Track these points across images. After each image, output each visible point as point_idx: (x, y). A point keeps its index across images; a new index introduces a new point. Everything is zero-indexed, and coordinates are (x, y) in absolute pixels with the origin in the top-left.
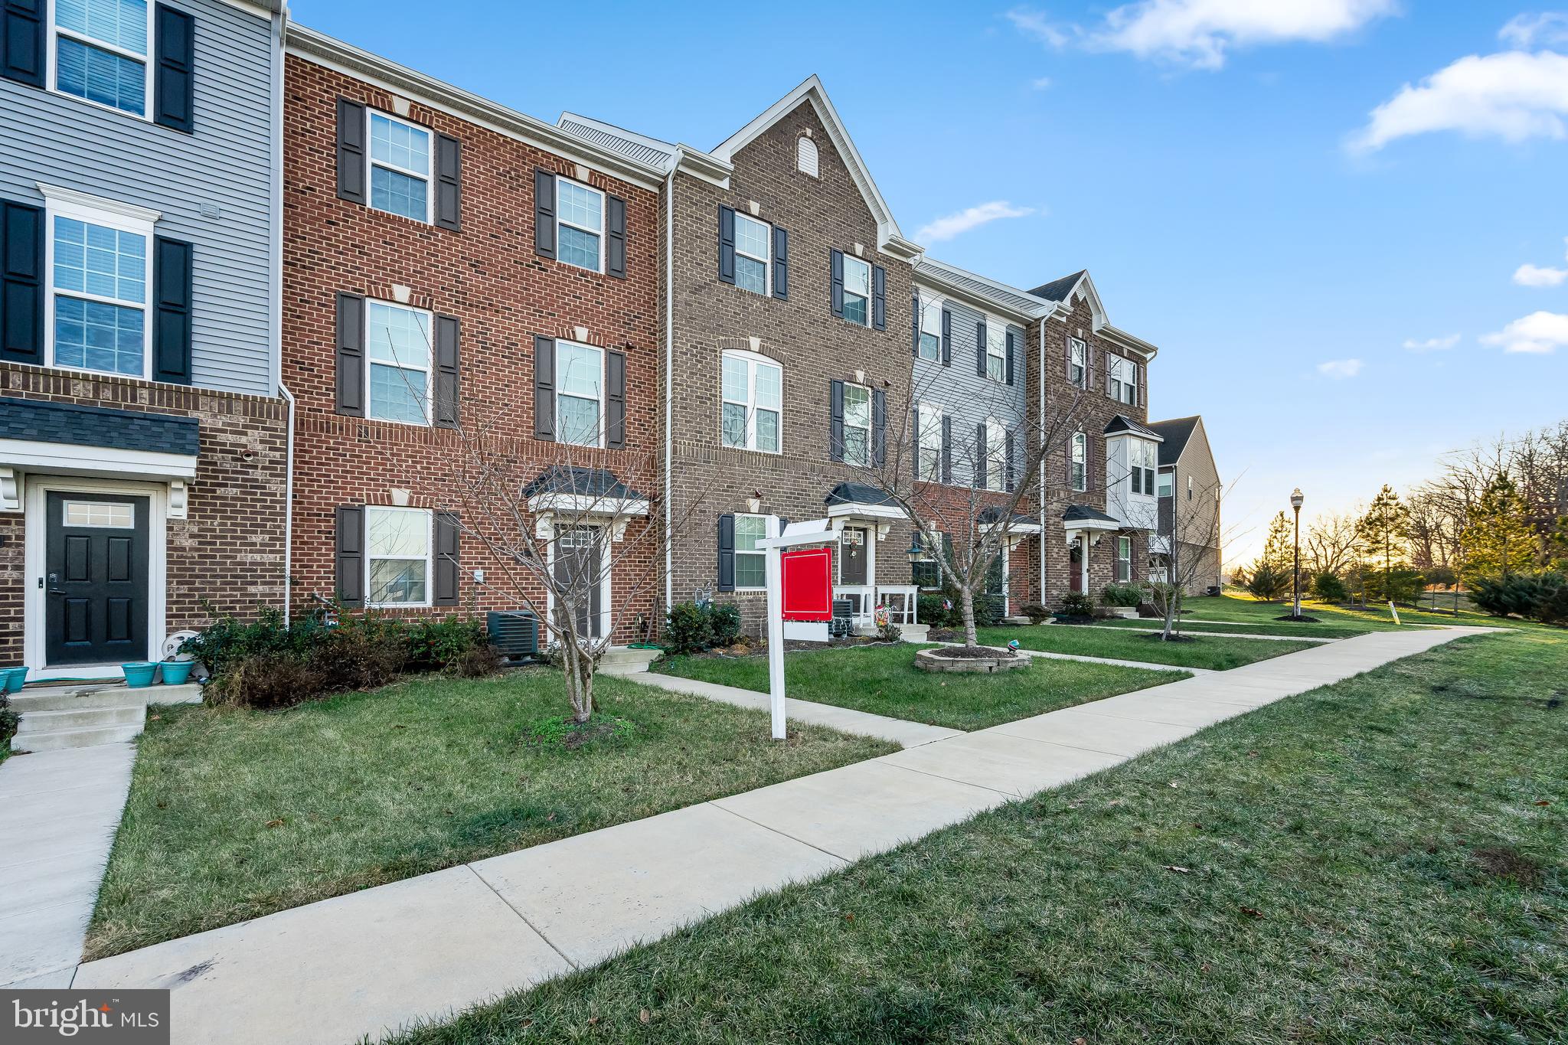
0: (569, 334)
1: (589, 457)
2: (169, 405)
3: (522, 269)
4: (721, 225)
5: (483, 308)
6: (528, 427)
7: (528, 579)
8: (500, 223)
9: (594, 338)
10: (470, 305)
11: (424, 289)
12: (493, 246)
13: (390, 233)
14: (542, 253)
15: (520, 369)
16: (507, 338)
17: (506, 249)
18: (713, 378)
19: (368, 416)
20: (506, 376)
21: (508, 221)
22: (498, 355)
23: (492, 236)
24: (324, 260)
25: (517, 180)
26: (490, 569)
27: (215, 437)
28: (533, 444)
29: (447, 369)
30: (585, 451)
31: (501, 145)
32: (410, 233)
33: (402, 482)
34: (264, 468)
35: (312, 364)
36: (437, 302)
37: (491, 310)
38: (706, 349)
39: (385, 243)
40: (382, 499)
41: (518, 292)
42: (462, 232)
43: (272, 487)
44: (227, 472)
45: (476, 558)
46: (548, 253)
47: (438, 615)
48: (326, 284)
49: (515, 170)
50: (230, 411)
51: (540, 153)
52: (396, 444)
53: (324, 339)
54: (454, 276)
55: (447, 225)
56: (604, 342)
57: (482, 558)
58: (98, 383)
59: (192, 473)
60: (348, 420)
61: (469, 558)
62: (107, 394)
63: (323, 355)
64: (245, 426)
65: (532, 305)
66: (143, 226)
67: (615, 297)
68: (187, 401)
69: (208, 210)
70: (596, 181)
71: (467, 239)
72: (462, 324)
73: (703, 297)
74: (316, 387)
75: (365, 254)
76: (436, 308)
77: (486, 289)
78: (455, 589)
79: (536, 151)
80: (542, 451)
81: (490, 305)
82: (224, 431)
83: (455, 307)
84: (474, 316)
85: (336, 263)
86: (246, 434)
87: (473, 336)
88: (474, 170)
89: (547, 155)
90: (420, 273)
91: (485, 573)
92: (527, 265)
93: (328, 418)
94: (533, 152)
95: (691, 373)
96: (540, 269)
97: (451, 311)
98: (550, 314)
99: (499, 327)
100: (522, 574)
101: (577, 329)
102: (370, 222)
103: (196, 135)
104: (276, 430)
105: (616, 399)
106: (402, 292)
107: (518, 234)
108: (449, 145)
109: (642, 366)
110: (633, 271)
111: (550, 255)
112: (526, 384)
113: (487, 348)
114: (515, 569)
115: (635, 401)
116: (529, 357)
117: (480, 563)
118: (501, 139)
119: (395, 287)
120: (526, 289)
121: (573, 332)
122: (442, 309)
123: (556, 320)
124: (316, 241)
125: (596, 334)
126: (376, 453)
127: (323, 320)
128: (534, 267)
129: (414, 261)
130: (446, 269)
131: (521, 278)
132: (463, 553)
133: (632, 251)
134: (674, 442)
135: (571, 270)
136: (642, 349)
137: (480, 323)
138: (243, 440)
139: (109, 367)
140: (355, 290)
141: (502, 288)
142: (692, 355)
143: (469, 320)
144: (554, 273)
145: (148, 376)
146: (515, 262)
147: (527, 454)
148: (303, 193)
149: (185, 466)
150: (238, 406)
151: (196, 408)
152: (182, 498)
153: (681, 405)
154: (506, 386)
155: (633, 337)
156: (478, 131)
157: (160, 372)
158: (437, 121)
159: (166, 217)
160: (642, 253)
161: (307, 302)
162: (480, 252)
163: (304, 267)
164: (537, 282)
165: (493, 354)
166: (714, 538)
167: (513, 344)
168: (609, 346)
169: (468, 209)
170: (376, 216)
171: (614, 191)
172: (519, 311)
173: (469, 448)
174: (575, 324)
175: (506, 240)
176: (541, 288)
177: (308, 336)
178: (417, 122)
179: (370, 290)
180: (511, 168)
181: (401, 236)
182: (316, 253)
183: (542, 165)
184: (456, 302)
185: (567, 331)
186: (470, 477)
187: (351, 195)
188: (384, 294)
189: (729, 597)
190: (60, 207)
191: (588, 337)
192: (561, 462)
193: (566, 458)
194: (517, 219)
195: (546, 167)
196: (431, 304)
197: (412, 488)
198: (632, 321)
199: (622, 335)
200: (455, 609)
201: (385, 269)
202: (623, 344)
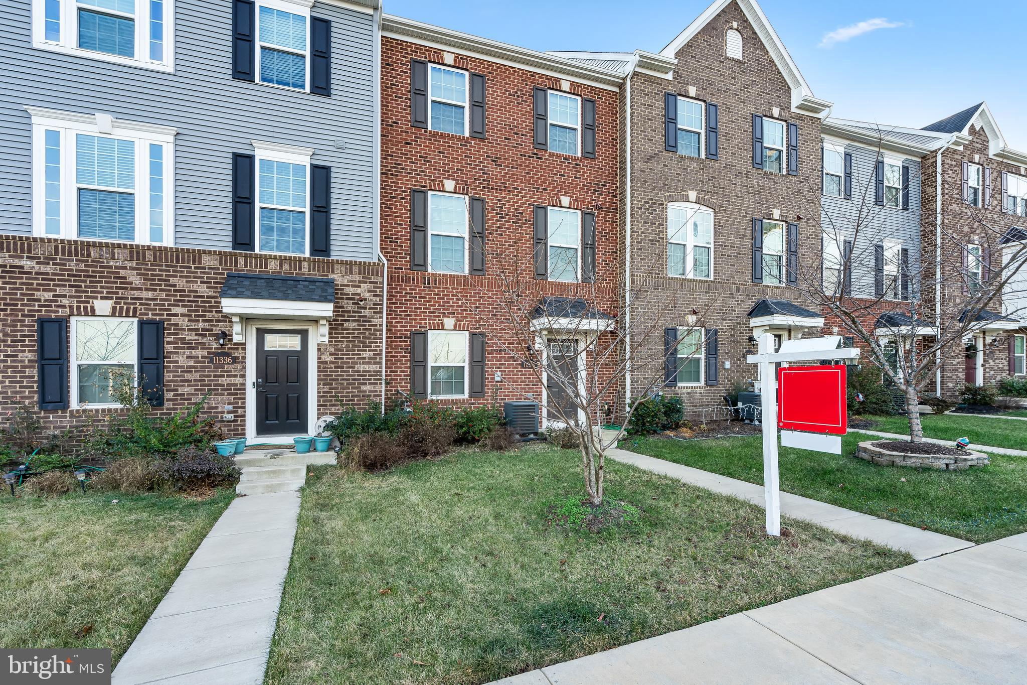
0: (556, 203)
1: (571, 290)
2: (319, 271)
3: (525, 159)
4: (666, 108)
5: (500, 190)
6: (530, 271)
7: (530, 378)
8: (511, 129)
9: (574, 204)
10: (492, 189)
11: (463, 181)
12: (506, 146)
13: (442, 145)
14: (538, 146)
15: (524, 230)
16: (515, 209)
17: (515, 147)
18: (662, 224)
19: (429, 270)
20: (515, 236)
21: (516, 127)
22: (509, 222)
23: (506, 138)
24: (403, 169)
25: (522, 97)
26: (505, 371)
27: (343, 290)
28: (533, 283)
29: (478, 235)
31: (512, 74)
32: (454, 144)
33: (450, 314)
34: (370, 308)
35: (397, 238)
36: (472, 189)
37: (505, 191)
38: (655, 204)
39: (439, 152)
40: (438, 326)
41: (523, 176)
42: (487, 139)
43: (375, 321)
44: (349, 312)
45: (496, 364)
46: (541, 145)
47: (473, 404)
48: (406, 183)
49: (521, 90)
50: (351, 273)
51: (537, 76)
52: (446, 288)
53: (403, 221)
54: (482, 170)
55: (477, 135)
56: (581, 206)
57: (500, 364)
58: (282, 260)
59: (330, 314)
60: (418, 274)
61: (491, 364)
62: (286, 267)
63: (403, 232)
64: (359, 282)
65: (532, 184)
66: (303, 159)
67: (589, 172)
68: (328, 268)
69: (340, 144)
70: (574, 90)
71: (490, 143)
72: (487, 202)
73: (653, 164)
74: (399, 253)
75: (428, 161)
76: (471, 193)
77: (502, 176)
78: (483, 385)
79: (534, 74)
80: (539, 288)
81: (505, 187)
82: (348, 286)
83: (483, 191)
84: (494, 196)
85: (411, 170)
86: (360, 287)
87: (494, 210)
88: (494, 95)
89: (541, 76)
90: (461, 170)
91: (502, 375)
92: (529, 157)
93: (406, 273)
94: (533, 76)
95: (645, 223)
96: (537, 158)
97: (479, 194)
98: (544, 189)
99: (511, 202)
100: (526, 375)
101: (562, 198)
102: (430, 140)
103: (333, 97)
104: (376, 283)
105: (589, 246)
106: (450, 185)
107: (522, 135)
108: (478, 79)
109: (607, 221)
110: (601, 151)
111: (544, 147)
112: (528, 241)
113: (503, 218)
114: (522, 371)
115: (603, 248)
116: (530, 221)
117: (499, 368)
118: (511, 70)
119: (446, 181)
120: (528, 173)
121: (560, 201)
122: (474, 193)
123: (548, 193)
124: (399, 157)
125: (575, 201)
126: (434, 294)
127: (402, 208)
128: (533, 157)
129: (457, 162)
130: (477, 165)
131: (525, 166)
132: (488, 361)
133: (600, 137)
134: (632, 275)
135: (558, 156)
136: (607, 208)
137: (499, 200)
138: (359, 291)
139: (287, 249)
140: (422, 186)
141: (512, 174)
142: (645, 209)
143: (490, 199)
144: (547, 159)
145: (307, 254)
146: (521, 155)
147: (529, 290)
148: (392, 126)
149: (326, 309)
150: (356, 269)
151: (333, 272)
152: (325, 330)
153: (638, 247)
154: (515, 243)
155: (602, 200)
156: (497, 67)
157: (314, 251)
158: (471, 64)
159: (317, 152)
160: (607, 138)
161: (394, 198)
162: (498, 151)
163: (392, 175)
164: (535, 168)
165: (507, 222)
166: (661, 346)
167: (519, 213)
168: (584, 208)
169: (491, 122)
170: (434, 135)
171: (587, 95)
172: (524, 190)
173: (492, 287)
174: (561, 195)
175: (515, 140)
176: (538, 172)
177: (394, 220)
178: (458, 68)
179: (430, 186)
180: (518, 90)
181: (449, 146)
182: (399, 164)
183: (538, 84)
184: (484, 187)
185: (556, 200)
186: (492, 308)
187: (419, 123)
188: (439, 187)
189: (672, 391)
190: (262, 153)
191: (570, 203)
192: (552, 294)
193: (555, 291)
194: (522, 125)
195: (541, 85)
196: (467, 190)
197: (456, 317)
198: (600, 188)
199: (593, 200)
200: (483, 400)
201: (439, 170)
202: (594, 206)
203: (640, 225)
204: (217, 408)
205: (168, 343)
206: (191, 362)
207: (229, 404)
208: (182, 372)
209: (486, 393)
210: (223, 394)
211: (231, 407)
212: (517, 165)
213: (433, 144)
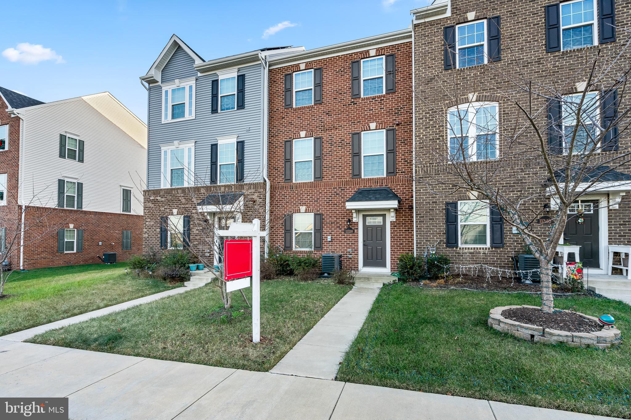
0: (367, 128)
1: (377, 182)
2: (238, 189)
3: (346, 107)
4: (446, 38)
5: (331, 129)
6: (349, 174)
7: (350, 240)
8: (337, 92)
9: (380, 126)
10: (326, 130)
11: (310, 130)
12: (334, 103)
13: (299, 114)
14: (354, 97)
15: (346, 150)
16: (340, 139)
17: (340, 102)
18: (442, 125)
19: (294, 182)
20: (340, 154)
21: (340, 90)
22: (337, 147)
23: (334, 99)
24: (281, 132)
25: (344, 71)
26: (334, 235)
28: (351, 181)
29: (318, 158)
30: (375, 180)
31: (338, 60)
32: (305, 111)
33: (304, 204)
34: (258, 205)
35: (278, 167)
36: (315, 133)
37: (334, 129)
38: (436, 112)
39: (298, 118)
40: (297, 211)
41: (344, 118)
42: (323, 102)
43: (260, 211)
44: (250, 207)
45: (329, 231)
46: (356, 96)
47: (316, 254)
48: (282, 138)
49: (343, 67)
51: (353, 55)
52: (302, 190)
53: (281, 158)
54: (320, 121)
55: (318, 102)
56: (385, 126)
57: (331, 231)
58: (226, 186)
60: (288, 184)
61: (326, 231)
63: (281, 163)
64: (254, 193)
65: (350, 121)
66: (234, 140)
67: (390, 103)
68: (242, 187)
69: (248, 129)
70: (379, 53)
71: (325, 104)
72: (323, 138)
74: (279, 175)
75: (293, 124)
76: (314, 135)
77: (332, 121)
78: (321, 243)
79: (351, 55)
80: (355, 183)
81: (334, 127)
83: (321, 132)
84: (328, 134)
85: (285, 131)
87: (327, 142)
88: (328, 76)
89: (356, 54)
90: (309, 124)
91: (332, 237)
92: (349, 105)
94: (351, 56)
96: (354, 104)
97: (319, 135)
98: (358, 122)
99: (337, 136)
100: (347, 237)
101: (371, 124)
103: (245, 108)
104: (261, 192)
105: (391, 151)
106: (303, 134)
107: (344, 93)
108: (319, 71)
110: (400, 86)
111: (358, 96)
112: (348, 156)
113: (333, 145)
114: (345, 235)
115: (401, 150)
116: (350, 143)
117: (331, 233)
118: (338, 58)
119: (301, 132)
120: (348, 115)
121: (369, 126)
122: (316, 135)
123: (361, 124)
125: (381, 123)
126: (296, 194)
127: (280, 152)
128: (351, 104)
129: (307, 120)
130: (318, 119)
131: (346, 111)
132: (324, 229)
135: (367, 99)
136: (405, 123)
137: (330, 136)
139: (227, 181)
140: (289, 138)
141: (338, 118)
142: (426, 118)
143: (325, 136)
144: (360, 103)
145: (235, 182)
146: (343, 105)
147: (349, 185)
148: (276, 112)
150: (252, 187)
151: (244, 189)
154: (340, 158)
155: (400, 119)
156: (329, 60)
157: (237, 180)
158: (314, 64)
159: (239, 135)
160: (405, 75)
161: (277, 147)
162: (330, 107)
163: (276, 136)
164: (352, 110)
165: (335, 147)
166: (443, 216)
167: (343, 140)
168: (387, 127)
169: (325, 92)
170: (295, 110)
171: (389, 52)
172: (345, 126)
173: (326, 187)
174: (370, 123)
175: (340, 98)
176: (355, 112)
177: (277, 158)
178: (308, 69)
179: (294, 137)
180: (341, 68)
181: (303, 113)
182: (279, 130)
183: (354, 59)
184: (321, 130)
185: (366, 127)
186: (327, 199)
187: (289, 106)
188: (298, 136)
189: (454, 251)
190: (221, 142)
191: (377, 126)
192: (364, 186)
193: (366, 184)
194: (344, 87)
195: (356, 59)
196: (312, 134)
197: (307, 205)
198: (400, 111)
199: (394, 120)
200: (322, 252)
201: (298, 127)
202: (394, 124)
203: (422, 131)
204: (204, 251)
205: (192, 224)
206: (197, 232)
207: (208, 249)
208: (195, 236)
209: (323, 248)
210: (206, 245)
211: (208, 251)
212: (341, 112)
213: (295, 114)
